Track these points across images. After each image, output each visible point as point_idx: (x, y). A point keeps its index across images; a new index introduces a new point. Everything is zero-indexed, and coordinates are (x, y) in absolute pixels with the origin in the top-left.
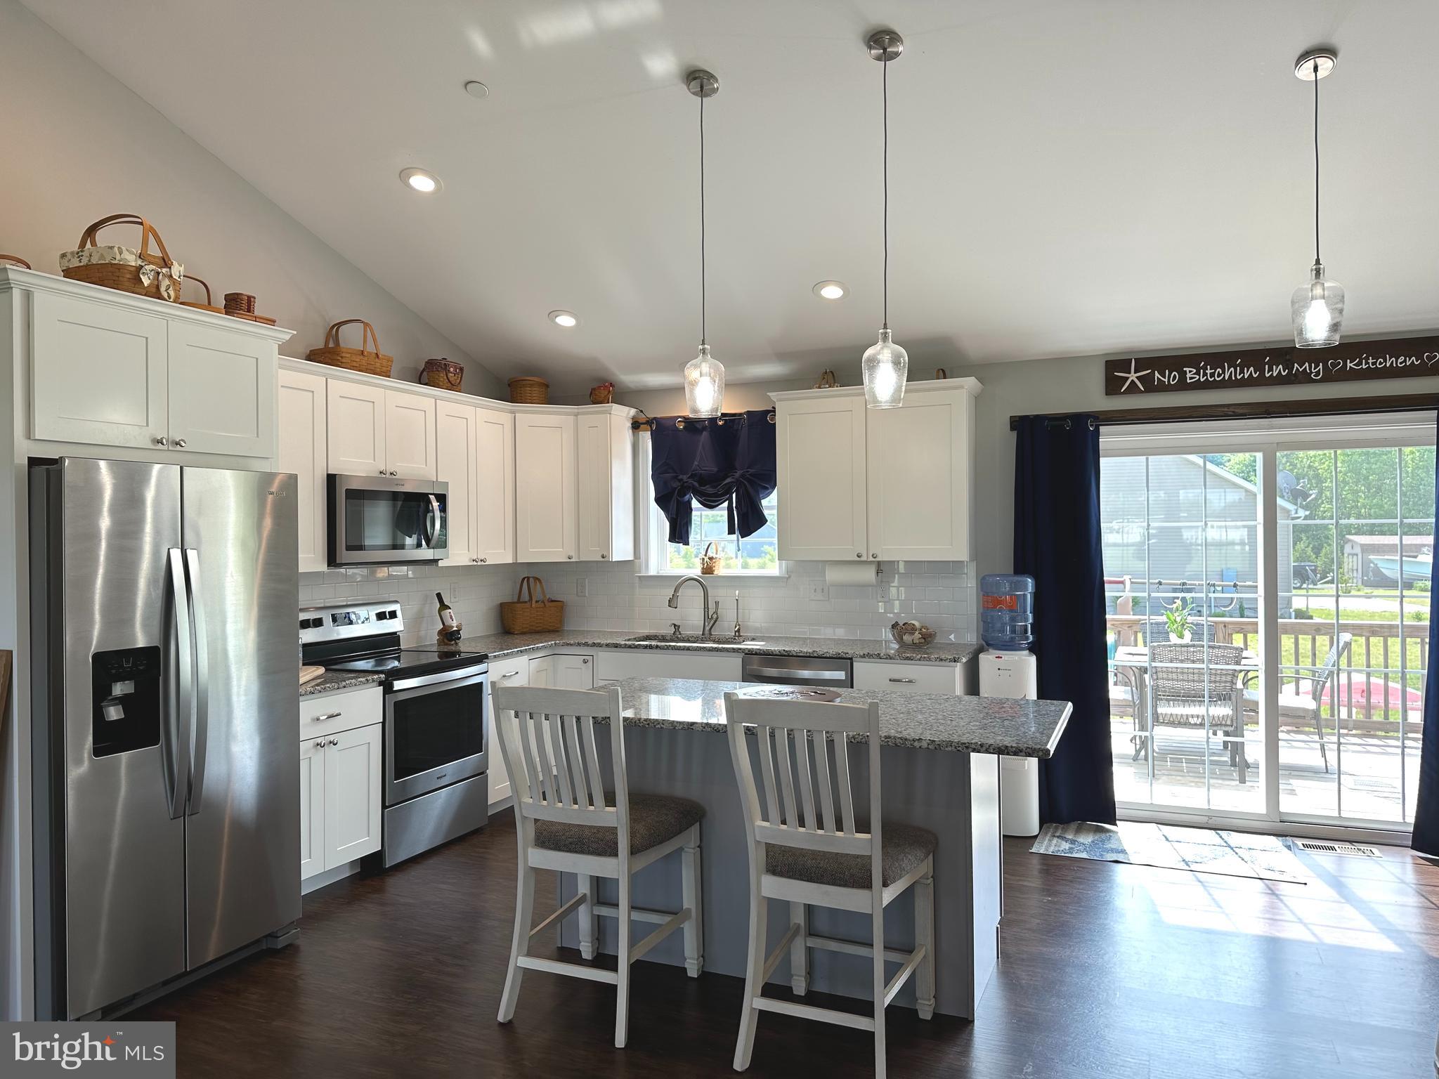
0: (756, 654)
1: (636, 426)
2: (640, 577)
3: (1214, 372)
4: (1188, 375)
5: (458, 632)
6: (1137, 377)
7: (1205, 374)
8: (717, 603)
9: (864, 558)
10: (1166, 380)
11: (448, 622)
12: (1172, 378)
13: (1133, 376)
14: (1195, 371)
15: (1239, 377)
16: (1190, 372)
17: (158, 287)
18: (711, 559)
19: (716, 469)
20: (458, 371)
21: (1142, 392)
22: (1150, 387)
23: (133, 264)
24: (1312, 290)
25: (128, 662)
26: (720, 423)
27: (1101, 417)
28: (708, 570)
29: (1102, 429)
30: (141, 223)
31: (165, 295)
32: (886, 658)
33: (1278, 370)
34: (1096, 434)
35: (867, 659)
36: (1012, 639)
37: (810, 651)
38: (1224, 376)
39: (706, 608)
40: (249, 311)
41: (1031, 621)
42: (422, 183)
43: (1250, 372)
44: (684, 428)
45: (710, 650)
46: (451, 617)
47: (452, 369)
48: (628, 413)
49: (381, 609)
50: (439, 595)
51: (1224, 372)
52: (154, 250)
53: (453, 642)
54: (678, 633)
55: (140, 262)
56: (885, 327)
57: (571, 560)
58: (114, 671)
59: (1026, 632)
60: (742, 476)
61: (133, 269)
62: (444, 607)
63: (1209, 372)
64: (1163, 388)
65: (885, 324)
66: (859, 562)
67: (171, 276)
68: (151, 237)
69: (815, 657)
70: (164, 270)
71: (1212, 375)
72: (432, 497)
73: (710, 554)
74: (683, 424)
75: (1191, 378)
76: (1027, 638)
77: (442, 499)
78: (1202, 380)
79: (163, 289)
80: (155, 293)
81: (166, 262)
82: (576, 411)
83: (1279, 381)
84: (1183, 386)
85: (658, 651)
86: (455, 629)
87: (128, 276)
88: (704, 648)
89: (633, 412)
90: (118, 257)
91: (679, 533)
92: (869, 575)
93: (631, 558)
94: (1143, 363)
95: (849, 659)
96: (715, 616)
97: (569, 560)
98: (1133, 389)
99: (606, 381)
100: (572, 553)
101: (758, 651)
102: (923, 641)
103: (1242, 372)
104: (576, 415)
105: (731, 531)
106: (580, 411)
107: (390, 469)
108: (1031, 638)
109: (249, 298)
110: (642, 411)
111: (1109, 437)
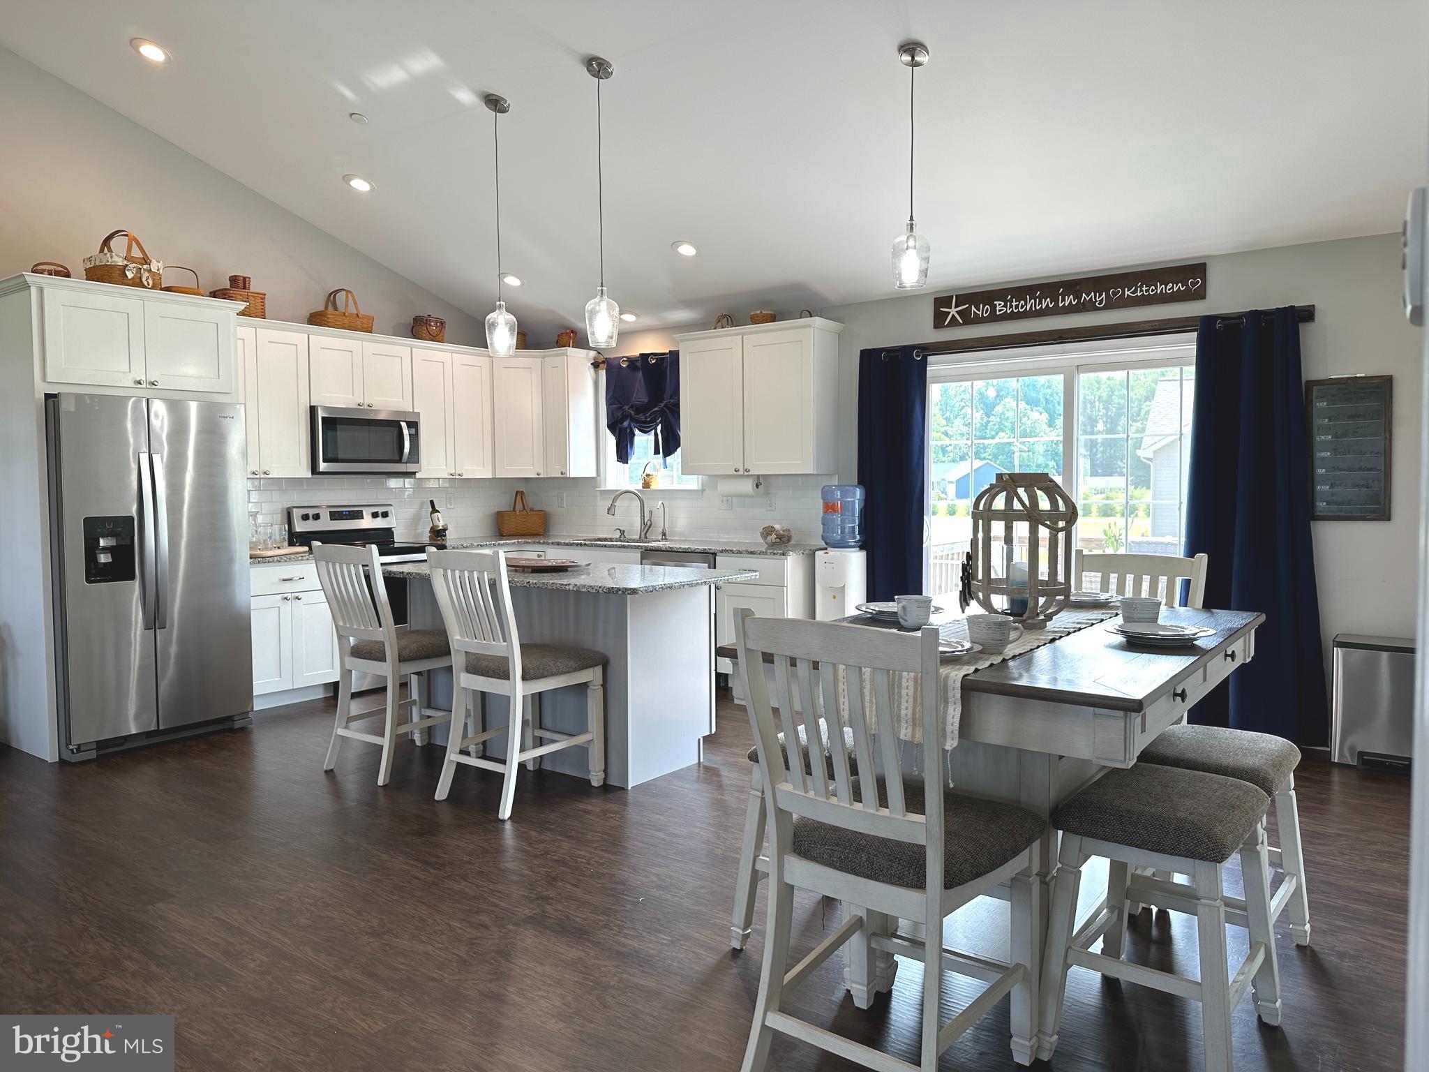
0: (650, 550)
1: (596, 365)
2: (600, 491)
3: (1019, 304)
4: (998, 308)
5: (445, 530)
6: (957, 312)
7: (1011, 306)
8: (651, 512)
9: (741, 472)
10: (980, 313)
11: (437, 523)
12: (984, 311)
13: (953, 311)
14: (1003, 304)
15: (1038, 308)
16: (1000, 305)
17: (140, 278)
18: (647, 475)
19: (646, 400)
20: (438, 324)
21: (961, 325)
22: (969, 321)
23: (121, 264)
24: (907, 242)
25: (109, 525)
26: (653, 362)
27: (931, 348)
28: (646, 485)
29: (930, 359)
30: (127, 235)
31: (146, 283)
32: (737, 553)
33: (1070, 299)
34: (924, 363)
35: (724, 554)
36: (843, 539)
37: (687, 547)
38: (1026, 308)
39: (643, 516)
40: (244, 288)
41: (857, 523)
42: (360, 185)
43: (1047, 303)
44: (628, 366)
45: (619, 547)
46: (438, 519)
47: (432, 324)
48: (588, 355)
49: (375, 509)
50: (432, 502)
51: (1026, 304)
52: (136, 253)
53: (439, 538)
54: (623, 537)
55: (125, 262)
56: (602, 286)
57: (540, 477)
58: (99, 530)
59: (854, 532)
60: (666, 406)
61: (121, 267)
62: (434, 510)
63: (1014, 304)
64: (978, 320)
65: (602, 283)
66: (738, 475)
67: (151, 270)
68: (134, 244)
69: (690, 552)
70: (145, 267)
71: (1017, 307)
72: (403, 424)
73: (647, 471)
74: (627, 363)
75: (1000, 311)
76: (854, 538)
77: (413, 425)
78: (1009, 312)
79: (144, 279)
80: (138, 283)
81: (146, 261)
82: (543, 354)
83: (1070, 310)
84: (994, 318)
85: (586, 547)
86: (441, 528)
87: (118, 272)
88: (616, 545)
89: (592, 354)
90: (110, 260)
91: (623, 455)
92: (747, 486)
93: (594, 475)
94: (961, 299)
95: (712, 554)
96: (649, 523)
97: (538, 477)
98: (954, 322)
99: (569, 328)
100: (541, 471)
101: (651, 548)
102: (778, 540)
103: (1040, 303)
104: (544, 357)
105: (657, 452)
106: (546, 354)
107: (367, 402)
108: (858, 537)
109: (244, 278)
110: (599, 353)
111: (936, 366)
